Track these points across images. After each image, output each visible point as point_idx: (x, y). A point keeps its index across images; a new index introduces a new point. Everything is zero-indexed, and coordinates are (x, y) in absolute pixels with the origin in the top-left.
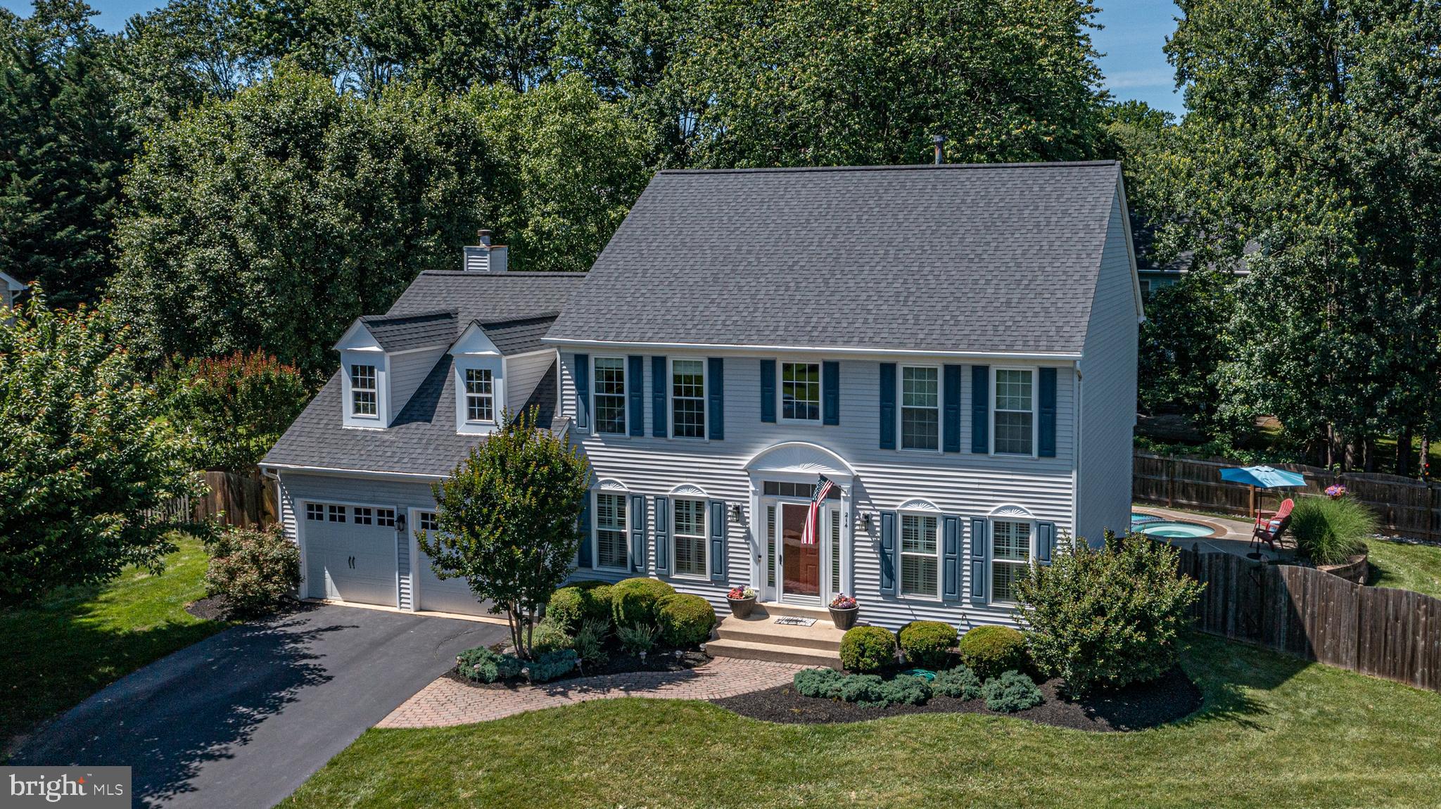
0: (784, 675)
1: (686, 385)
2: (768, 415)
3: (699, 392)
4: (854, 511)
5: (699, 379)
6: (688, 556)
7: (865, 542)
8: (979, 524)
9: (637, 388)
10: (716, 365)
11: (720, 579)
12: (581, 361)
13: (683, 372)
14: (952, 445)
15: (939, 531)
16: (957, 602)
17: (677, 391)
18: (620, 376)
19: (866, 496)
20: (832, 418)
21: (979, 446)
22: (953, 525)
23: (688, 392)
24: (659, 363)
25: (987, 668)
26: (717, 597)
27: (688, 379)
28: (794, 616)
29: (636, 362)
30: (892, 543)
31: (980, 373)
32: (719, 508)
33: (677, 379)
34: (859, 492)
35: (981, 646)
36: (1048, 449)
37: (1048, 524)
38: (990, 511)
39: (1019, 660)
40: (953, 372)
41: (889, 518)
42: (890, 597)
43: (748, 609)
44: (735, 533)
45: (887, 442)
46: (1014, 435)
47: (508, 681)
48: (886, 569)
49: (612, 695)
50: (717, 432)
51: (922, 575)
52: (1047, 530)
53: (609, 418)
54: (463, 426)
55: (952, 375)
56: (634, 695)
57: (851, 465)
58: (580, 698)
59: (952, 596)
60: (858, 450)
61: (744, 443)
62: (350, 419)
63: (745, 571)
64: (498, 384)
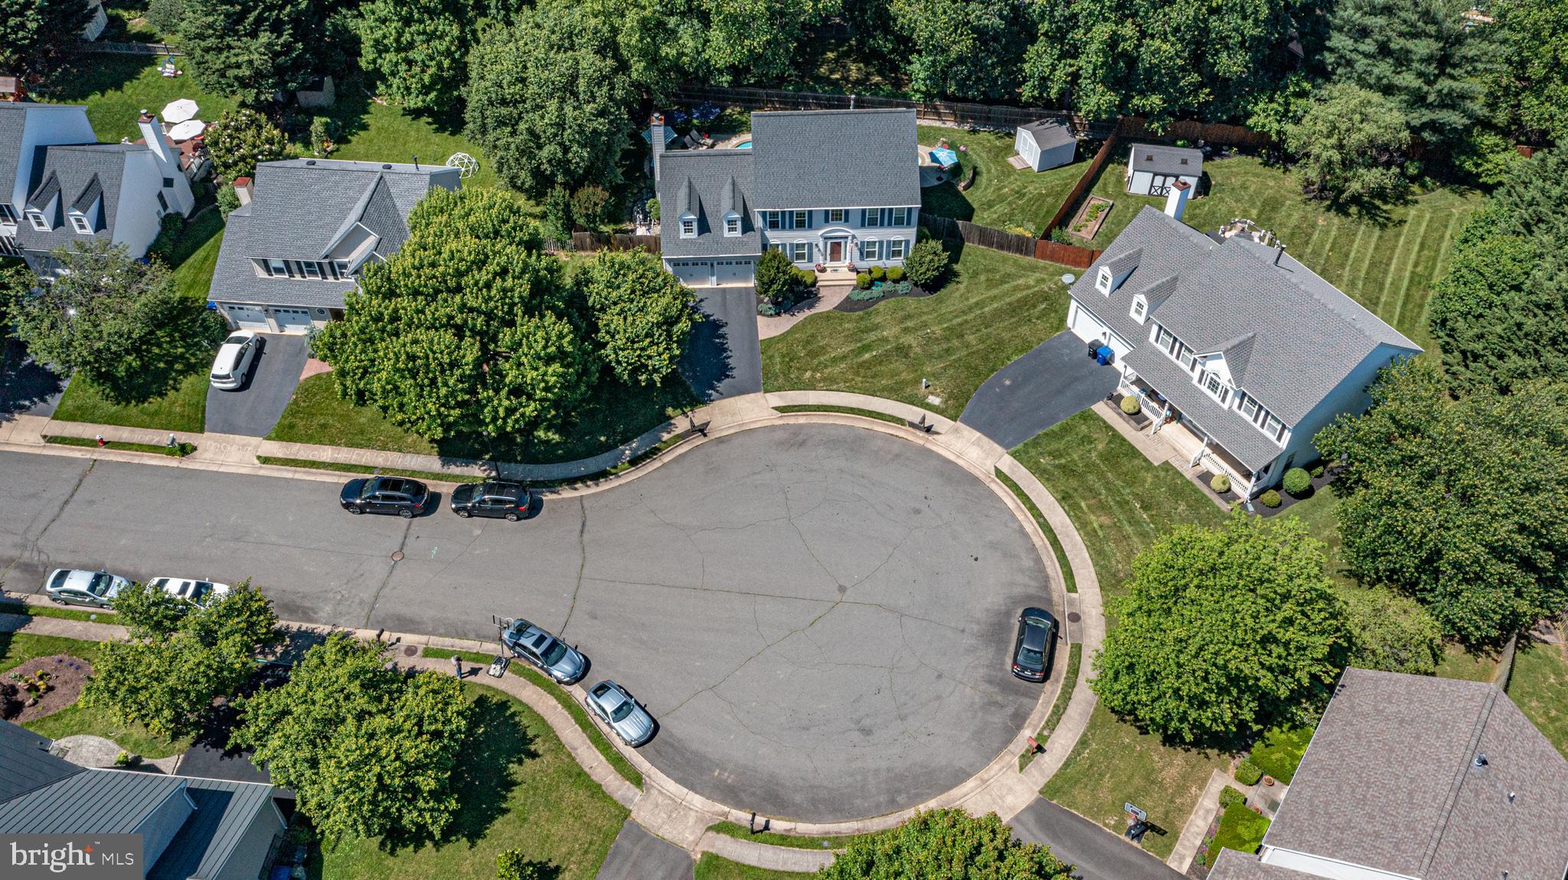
0: (846, 292)
1: (800, 216)
2: (827, 222)
3: (804, 219)
4: (852, 242)
5: (804, 216)
6: (800, 257)
7: (855, 248)
8: (888, 242)
9: (783, 218)
10: (810, 212)
11: (810, 260)
12: (764, 214)
13: (799, 214)
14: (882, 225)
15: (877, 244)
16: (881, 260)
17: (797, 219)
18: (778, 216)
19: (856, 238)
20: (847, 220)
21: (890, 225)
22: (881, 243)
23: (801, 219)
24: (791, 213)
26: (813, 269)
28: (836, 271)
29: (783, 212)
30: (863, 248)
31: (891, 210)
32: (810, 245)
33: (797, 216)
34: (854, 237)
35: (893, 273)
36: (909, 223)
37: (908, 240)
38: (892, 239)
39: (903, 276)
41: (862, 243)
42: (862, 261)
43: (823, 270)
44: (815, 250)
45: (863, 225)
46: (899, 222)
47: (778, 314)
48: (862, 254)
49: (807, 313)
50: (810, 227)
51: (871, 254)
52: (907, 242)
53: (774, 225)
54: (727, 234)
55: (883, 210)
56: (813, 311)
57: (852, 232)
58: (801, 316)
59: (880, 258)
60: (854, 228)
61: (818, 229)
62: (683, 236)
63: (818, 259)
64: (740, 222)
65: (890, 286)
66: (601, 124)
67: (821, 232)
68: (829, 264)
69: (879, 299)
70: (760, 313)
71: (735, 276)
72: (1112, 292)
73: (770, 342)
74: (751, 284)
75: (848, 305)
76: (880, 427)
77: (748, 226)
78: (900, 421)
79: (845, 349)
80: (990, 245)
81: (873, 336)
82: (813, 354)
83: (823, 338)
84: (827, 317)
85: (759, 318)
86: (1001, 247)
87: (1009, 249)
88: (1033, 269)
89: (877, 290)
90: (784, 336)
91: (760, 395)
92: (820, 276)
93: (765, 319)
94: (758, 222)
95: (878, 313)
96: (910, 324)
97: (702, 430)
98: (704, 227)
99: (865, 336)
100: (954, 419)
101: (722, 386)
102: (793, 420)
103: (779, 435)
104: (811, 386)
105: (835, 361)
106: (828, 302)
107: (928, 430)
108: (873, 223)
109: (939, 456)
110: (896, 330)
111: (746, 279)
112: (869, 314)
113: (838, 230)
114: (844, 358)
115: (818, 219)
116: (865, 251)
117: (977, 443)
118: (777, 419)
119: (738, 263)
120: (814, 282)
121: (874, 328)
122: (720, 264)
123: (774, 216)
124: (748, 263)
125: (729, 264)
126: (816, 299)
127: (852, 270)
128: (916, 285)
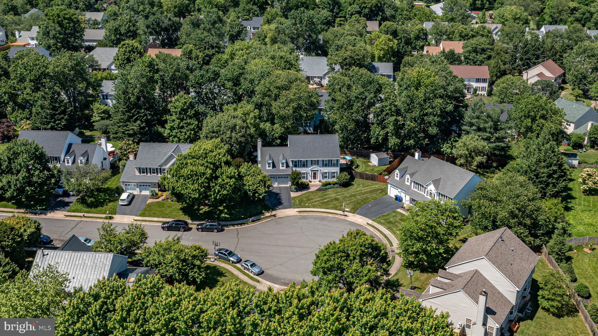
0: (318, 187)
1: (304, 162)
2: (312, 165)
4: (320, 172)
7: (321, 175)
9: (298, 163)
10: (307, 161)
11: (307, 179)
12: (292, 161)
14: (329, 166)
20: (318, 164)
21: (331, 166)
22: (329, 173)
24: (301, 161)
25: (334, 184)
26: (307, 181)
28: (315, 182)
29: (299, 161)
31: (331, 160)
32: (307, 173)
34: (320, 170)
35: (334, 183)
36: (337, 166)
38: (332, 171)
39: (336, 183)
41: (323, 172)
42: (323, 179)
43: (311, 182)
44: (308, 175)
45: (323, 166)
46: (334, 165)
47: (297, 191)
49: (306, 191)
50: (307, 166)
51: (326, 177)
52: (337, 172)
53: (296, 166)
54: (281, 168)
55: (329, 160)
56: (308, 191)
57: (320, 168)
58: (304, 192)
59: (329, 179)
60: (320, 167)
62: (267, 168)
63: (309, 178)
64: (285, 164)
65: (332, 186)
66: (243, 139)
67: (310, 168)
68: (313, 180)
69: (328, 189)
70: (292, 191)
71: (283, 183)
72: (400, 179)
73: (295, 198)
74: (289, 186)
75: (319, 190)
76: (330, 215)
77: (287, 166)
78: (337, 214)
79: (319, 199)
80: (363, 179)
81: (327, 196)
82: (309, 200)
83: (312, 197)
84: (313, 192)
85: (291, 193)
86: (367, 179)
87: (369, 179)
88: (377, 184)
89: (328, 186)
90: (300, 196)
91: (292, 209)
92: (310, 183)
93: (293, 193)
94: (291, 164)
95: (329, 191)
97: (274, 216)
98: (274, 166)
99: (325, 196)
100: (354, 213)
101: (279, 207)
102: (302, 214)
103: (299, 217)
104: (308, 207)
105: (316, 201)
106: (312, 189)
107: (346, 216)
108: (326, 165)
109: (349, 221)
110: (335, 195)
111: (287, 183)
112: (326, 192)
113: (315, 168)
114: (318, 201)
115: (309, 163)
116: (324, 176)
117: (361, 218)
118: (297, 214)
119: (285, 178)
120: (308, 185)
121: (328, 195)
122: (279, 178)
123: (296, 162)
124: (287, 177)
125: (282, 178)
126: (309, 188)
127: (320, 181)
128: (340, 185)
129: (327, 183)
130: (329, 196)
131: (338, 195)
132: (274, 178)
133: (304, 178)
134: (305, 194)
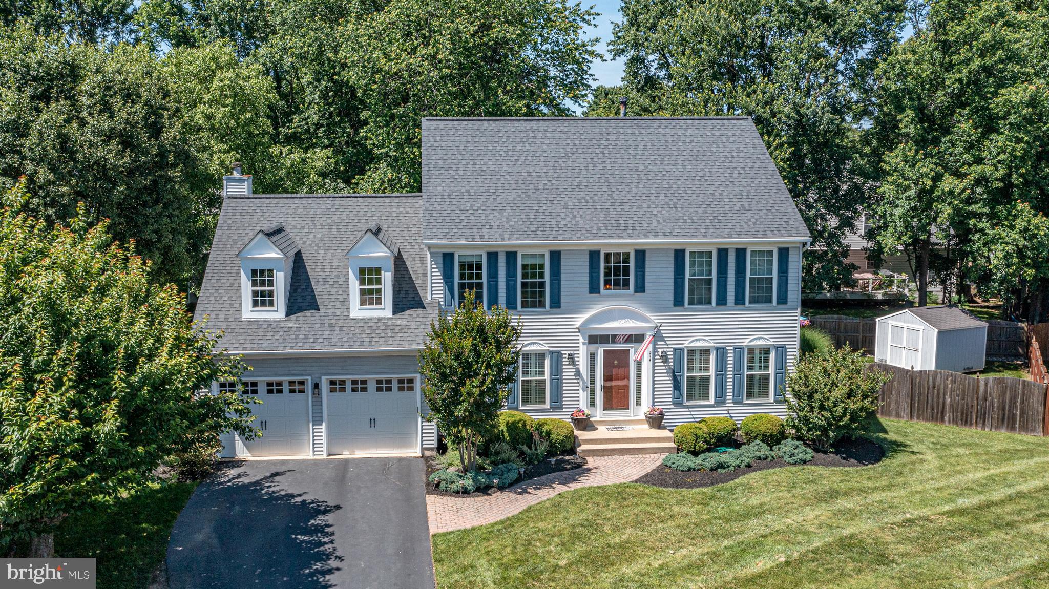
0: (651, 463)
1: (533, 270)
2: (594, 289)
3: (542, 275)
4: (655, 350)
5: (542, 267)
7: (662, 369)
8: (738, 350)
9: (493, 275)
10: (556, 256)
11: (557, 405)
12: (447, 259)
13: (529, 262)
14: (722, 301)
15: (712, 358)
16: (723, 403)
17: (524, 276)
18: (479, 267)
19: (663, 339)
20: (641, 288)
21: (739, 300)
22: (721, 352)
23: (533, 276)
24: (511, 257)
25: (769, 441)
26: (565, 417)
27: (533, 267)
28: (616, 425)
29: (493, 257)
30: (681, 369)
31: (741, 253)
32: (557, 356)
33: (524, 267)
34: (658, 336)
35: (765, 430)
36: (783, 300)
37: (783, 347)
38: (746, 342)
39: (785, 433)
40: (723, 253)
41: (678, 352)
42: (678, 403)
43: (586, 424)
44: (568, 372)
45: (678, 302)
47: (483, 490)
48: (677, 386)
49: (560, 488)
50: (556, 303)
51: (698, 388)
52: (782, 351)
53: (470, 295)
54: (357, 311)
55: (723, 255)
56: (574, 486)
57: (655, 318)
58: (543, 496)
59: (721, 400)
60: (658, 308)
61: (576, 309)
62: (249, 313)
63: (577, 397)
64: (387, 277)
65: (756, 449)
67: (580, 319)
68: (598, 414)
69: (739, 471)
70: (436, 488)
71: (373, 428)
73: (462, 537)
74: (416, 452)
75: (666, 477)
80: (937, 416)
81: (754, 528)
83: (616, 529)
85: (433, 503)
87: (982, 419)
89: (727, 456)
92: (582, 435)
93: (449, 501)
94: (432, 284)
95: (749, 488)
96: (843, 503)
98: (302, 300)
99: (735, 526)
108: (701, 296)
110: (822, 512)
111: (401, 437)
112: (732, 491)
113: (622, 313)
115: (574, 277)
116: (685, 379)
119: (384, 386)
120: (569, 446)
121: (759, 512)
122: (337, 386)
123: (471, 268)
124: (406, 385)
125: (360, 386)
126: (579, 469)
127: (656, 421)
128: (818, 446)
129: (721, 428)
130: (774, 522)
131: (852, 515)
132: (297, 388)
133: (532, 393)
134: (557, 505)
